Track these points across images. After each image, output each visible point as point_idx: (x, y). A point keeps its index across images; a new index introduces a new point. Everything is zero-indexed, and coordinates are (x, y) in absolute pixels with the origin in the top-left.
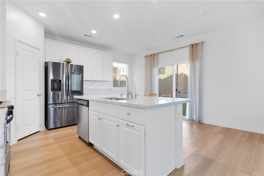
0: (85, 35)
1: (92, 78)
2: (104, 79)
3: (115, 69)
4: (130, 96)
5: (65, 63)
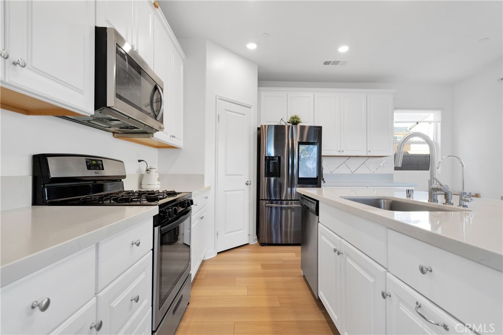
0: (326, 63)
1: (342, 151)
2: (369, 151)
3: (406, 130)
4: (441, 199)
5: (290, 125)
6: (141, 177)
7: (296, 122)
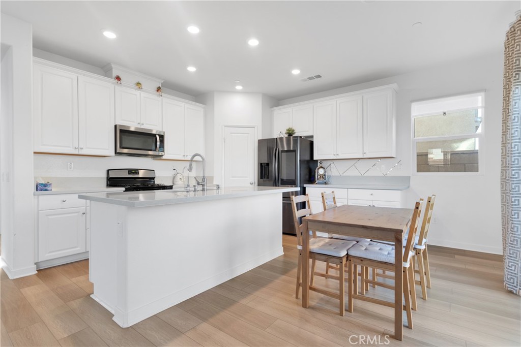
5: (287, 135)
7: (290, 133)
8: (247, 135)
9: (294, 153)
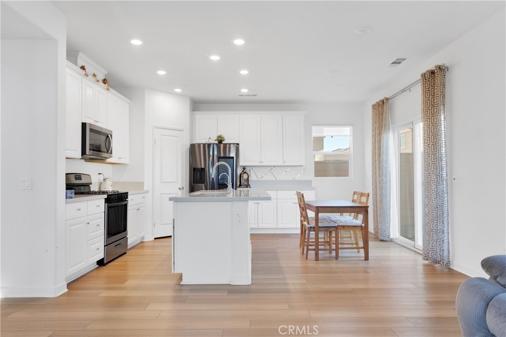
0: (241, 96)
5: (216, 142)
6: (100, 184)
7: (220, 141)
8: (176, 138)
9: (232, 160)
